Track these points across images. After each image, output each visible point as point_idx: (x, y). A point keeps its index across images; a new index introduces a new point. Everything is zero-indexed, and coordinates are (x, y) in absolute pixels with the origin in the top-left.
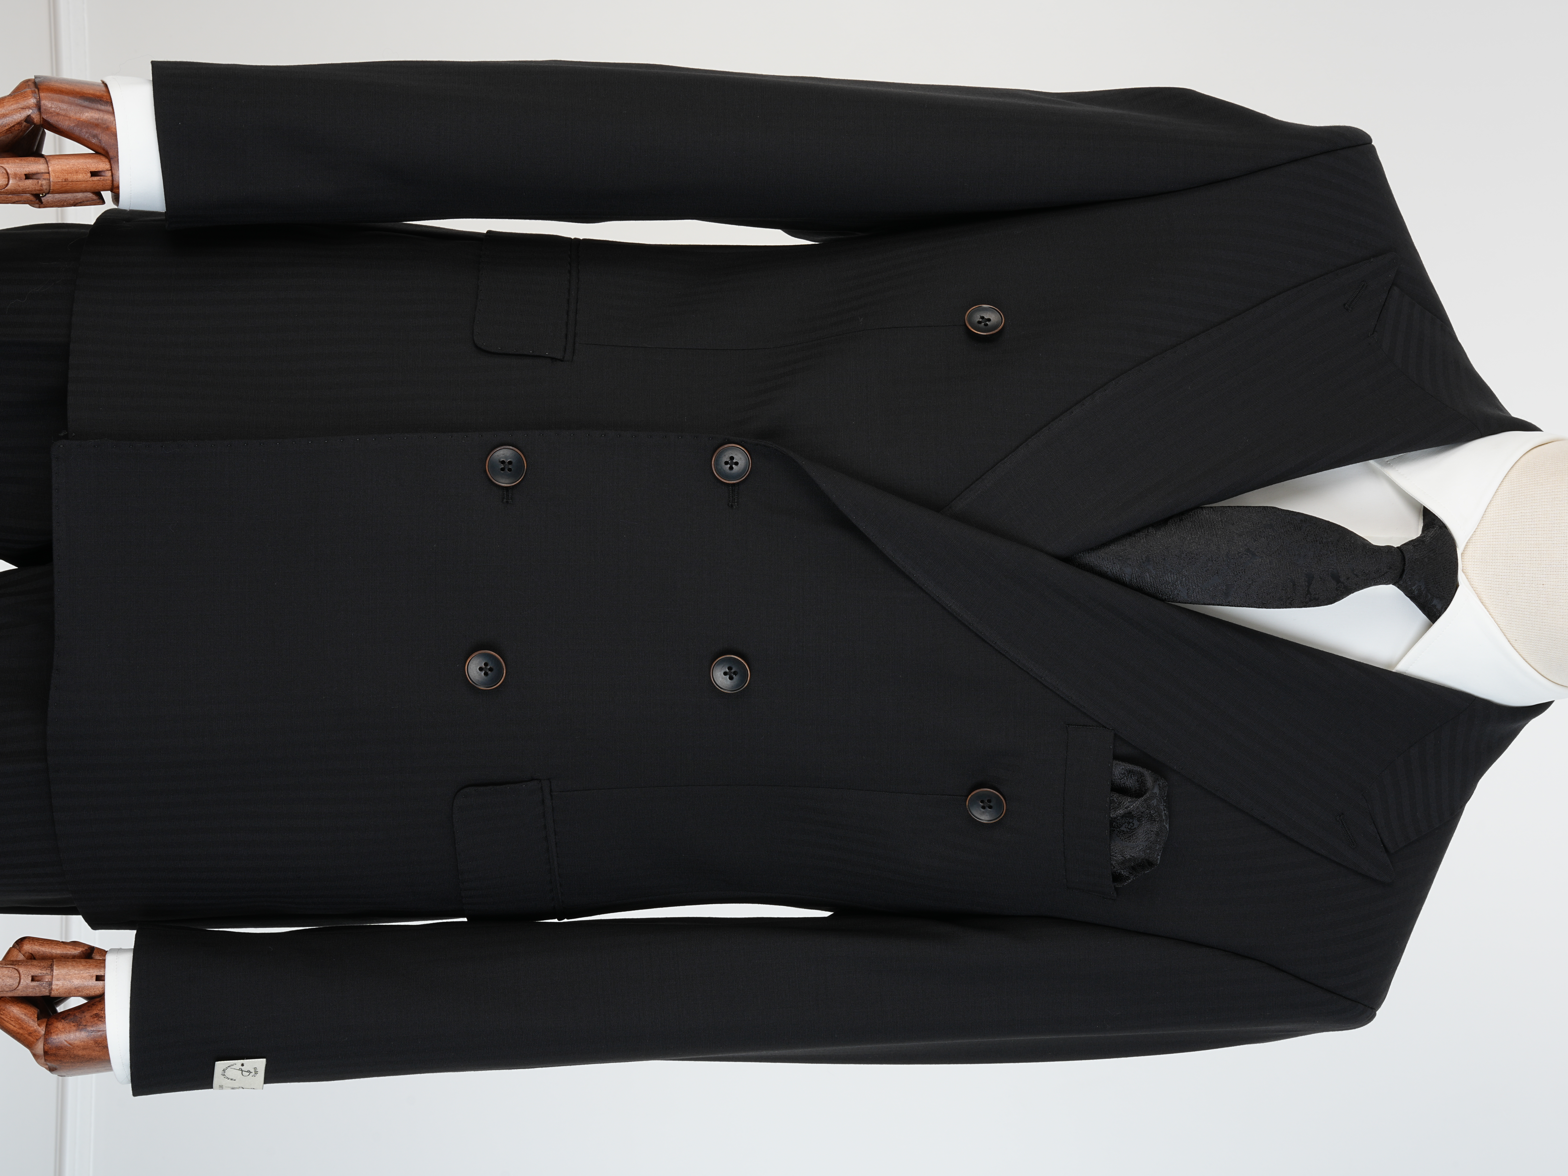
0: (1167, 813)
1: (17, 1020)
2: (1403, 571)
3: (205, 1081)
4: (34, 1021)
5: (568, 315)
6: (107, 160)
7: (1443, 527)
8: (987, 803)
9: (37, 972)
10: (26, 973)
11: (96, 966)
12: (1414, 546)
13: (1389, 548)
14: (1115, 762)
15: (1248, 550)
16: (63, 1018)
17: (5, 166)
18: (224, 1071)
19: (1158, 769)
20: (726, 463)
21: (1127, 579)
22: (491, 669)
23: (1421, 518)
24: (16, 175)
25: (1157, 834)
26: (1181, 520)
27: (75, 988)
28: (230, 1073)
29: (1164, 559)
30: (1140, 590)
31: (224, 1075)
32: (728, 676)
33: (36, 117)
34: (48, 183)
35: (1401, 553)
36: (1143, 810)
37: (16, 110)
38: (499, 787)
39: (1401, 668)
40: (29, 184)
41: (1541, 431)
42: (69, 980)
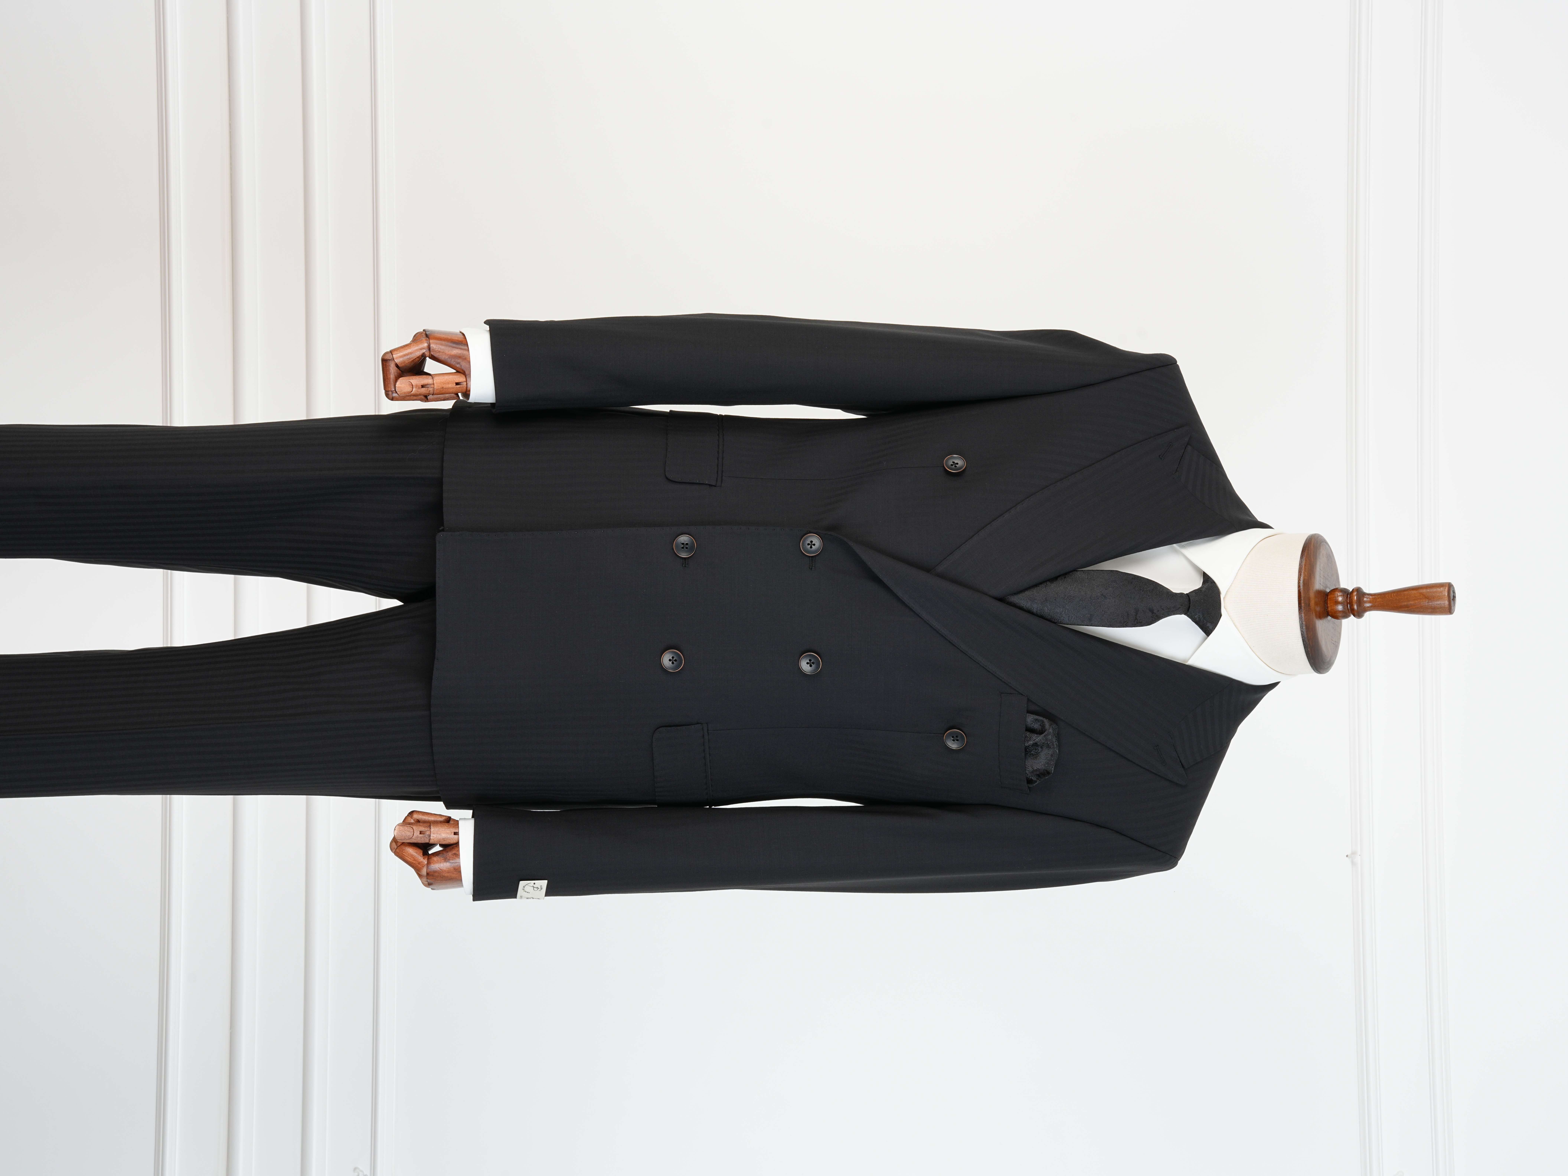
0: (1057, 744)
1: (412, 856)
2: (1189, 607)
3: (512, 893)
4: (421, 856)
5: (718, 460)
6: (464, 376)
7: (1213, 582)
8: (955, 738)
9: (422, 829)
10: (417, 829)
11: (454, 827)
12: (1196, 593)
13: (1182, 594)
14: (1028, 714)
15: (1102, 595)
16: (437, 855)
17: (411, 381)
18: (524, 887)
19: (1052, 718)
20: (808, 544)
21: (1035, 611)
22: (675, 660)
23: (1202, 577)
24: (416, 386)
25: (1052, 756)
26: (1065, 577)
27: (443, 839)
28: (528, 888)
29: (1055, 600)
30: (1042, 617)
31: (524, 889)
32: (809, 665)
33: (427, 354)
34: (431, 389)
35: (1189, 597)
36: (1043, 742)
37: (417, 350)
38: (678, 727)
39: (1190, 662)
40: (423, 390)
41: (1272, 528)
42: (440, 834)
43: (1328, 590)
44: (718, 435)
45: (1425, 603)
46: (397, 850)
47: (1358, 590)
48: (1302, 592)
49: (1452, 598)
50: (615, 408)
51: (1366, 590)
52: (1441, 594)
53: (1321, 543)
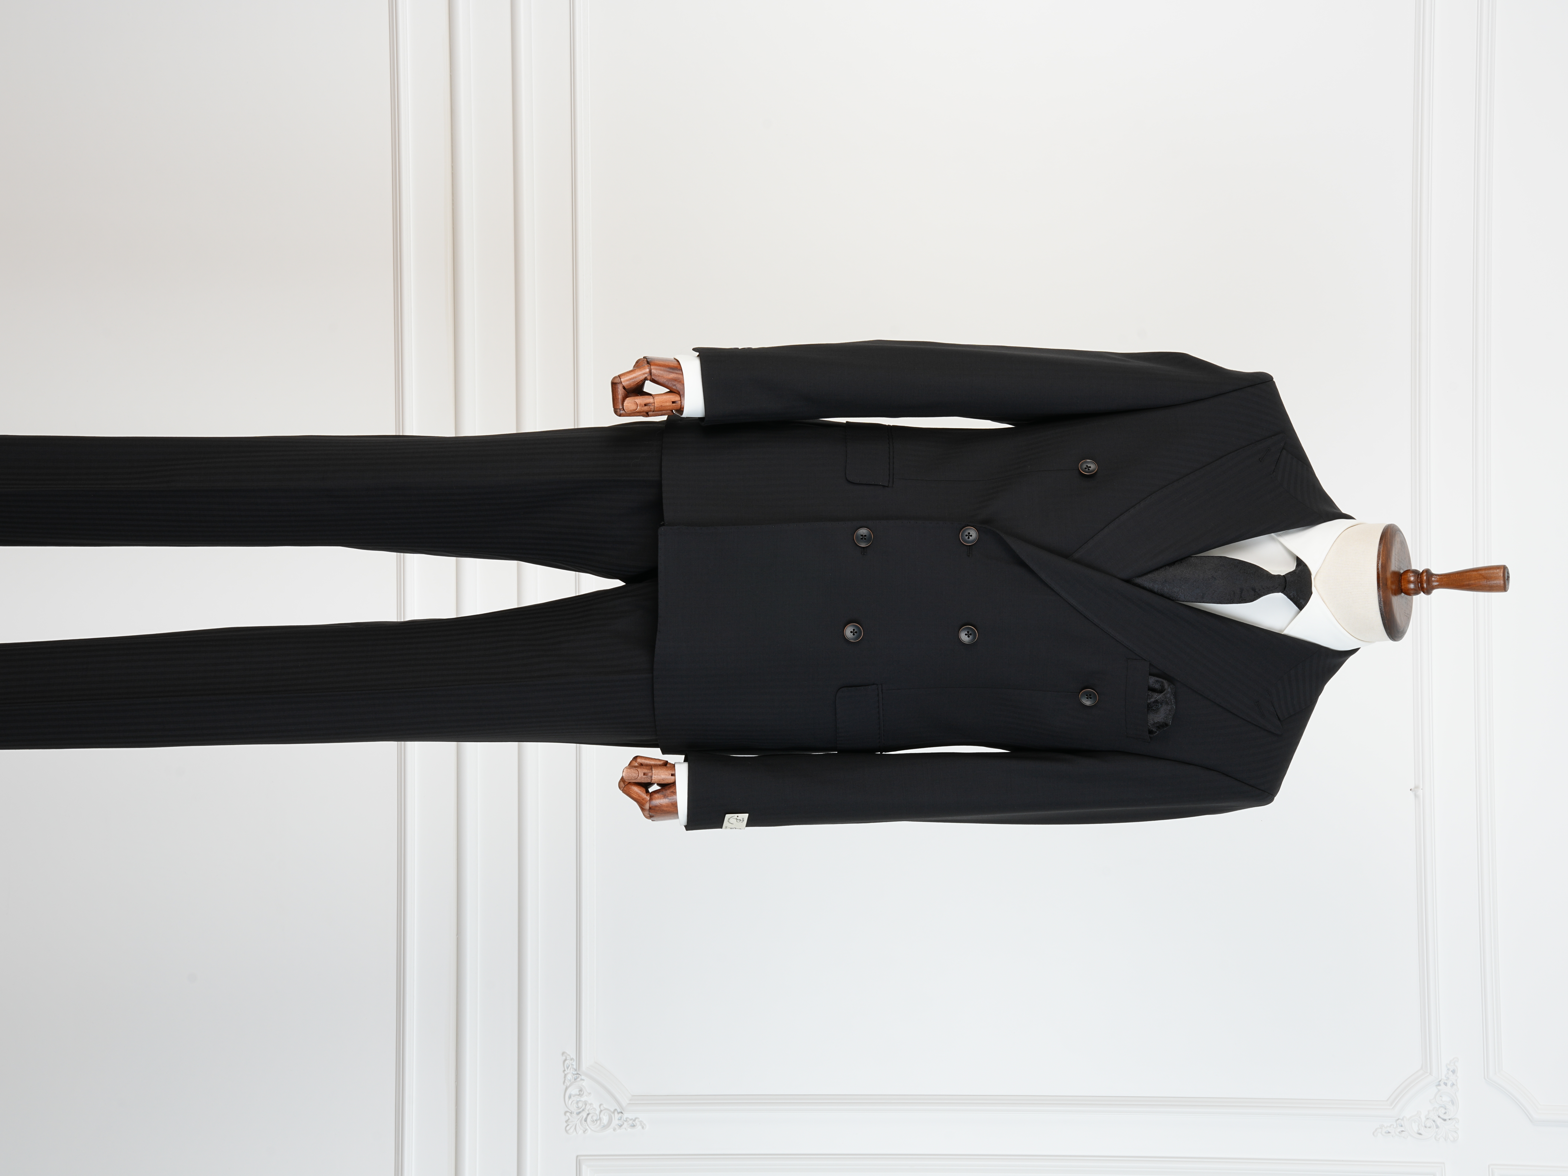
0: (1175, 701)
1: (637, 793)
2: (1286, 586)
3: (719, 824)
4: (643, 794)
5: (889, 464)
6: (679, 396)
7: (1305, 565)
8: (1089, 696)
9: (644, 771)
10: (641, 772)
11: (670, 769)
12: (1291, 575)
13: (1279, 576)
14: (1150, 677)
15: (1213, 577)
16: (656, 793)
17: (636, 401)
18: (729, 819)
19: (1171, 680)
20: (966, 535)
21: (1156, 590)
22: (856, 632)
23: (1295, 561)
24: (640, 404)
25: (1170, 711)
27: (663, 779)
28: (732, 820)
29: (1173, 581)
30: (1162, 595)
31: (728, 821)
32: (967, 636)
33: (649, 378)
34: (652, 407)
35: (1285, 578)
36: (1163, 699)
37: (640, 375)
38: (858, 688)
39: (1286, 632)
40: (646, 408)
41: (1354, 519)
42: (661, 775)
43: (1402, 572)
44: (889, 443)
45: (1484, 582)
46: (625, 788)
47: (1427, 571)
48: (1380, 574)
49: (1506, 578)
50: (801, 421)
51: (1434, 571)
52: (1497, 575)
53: (1396, 532)
